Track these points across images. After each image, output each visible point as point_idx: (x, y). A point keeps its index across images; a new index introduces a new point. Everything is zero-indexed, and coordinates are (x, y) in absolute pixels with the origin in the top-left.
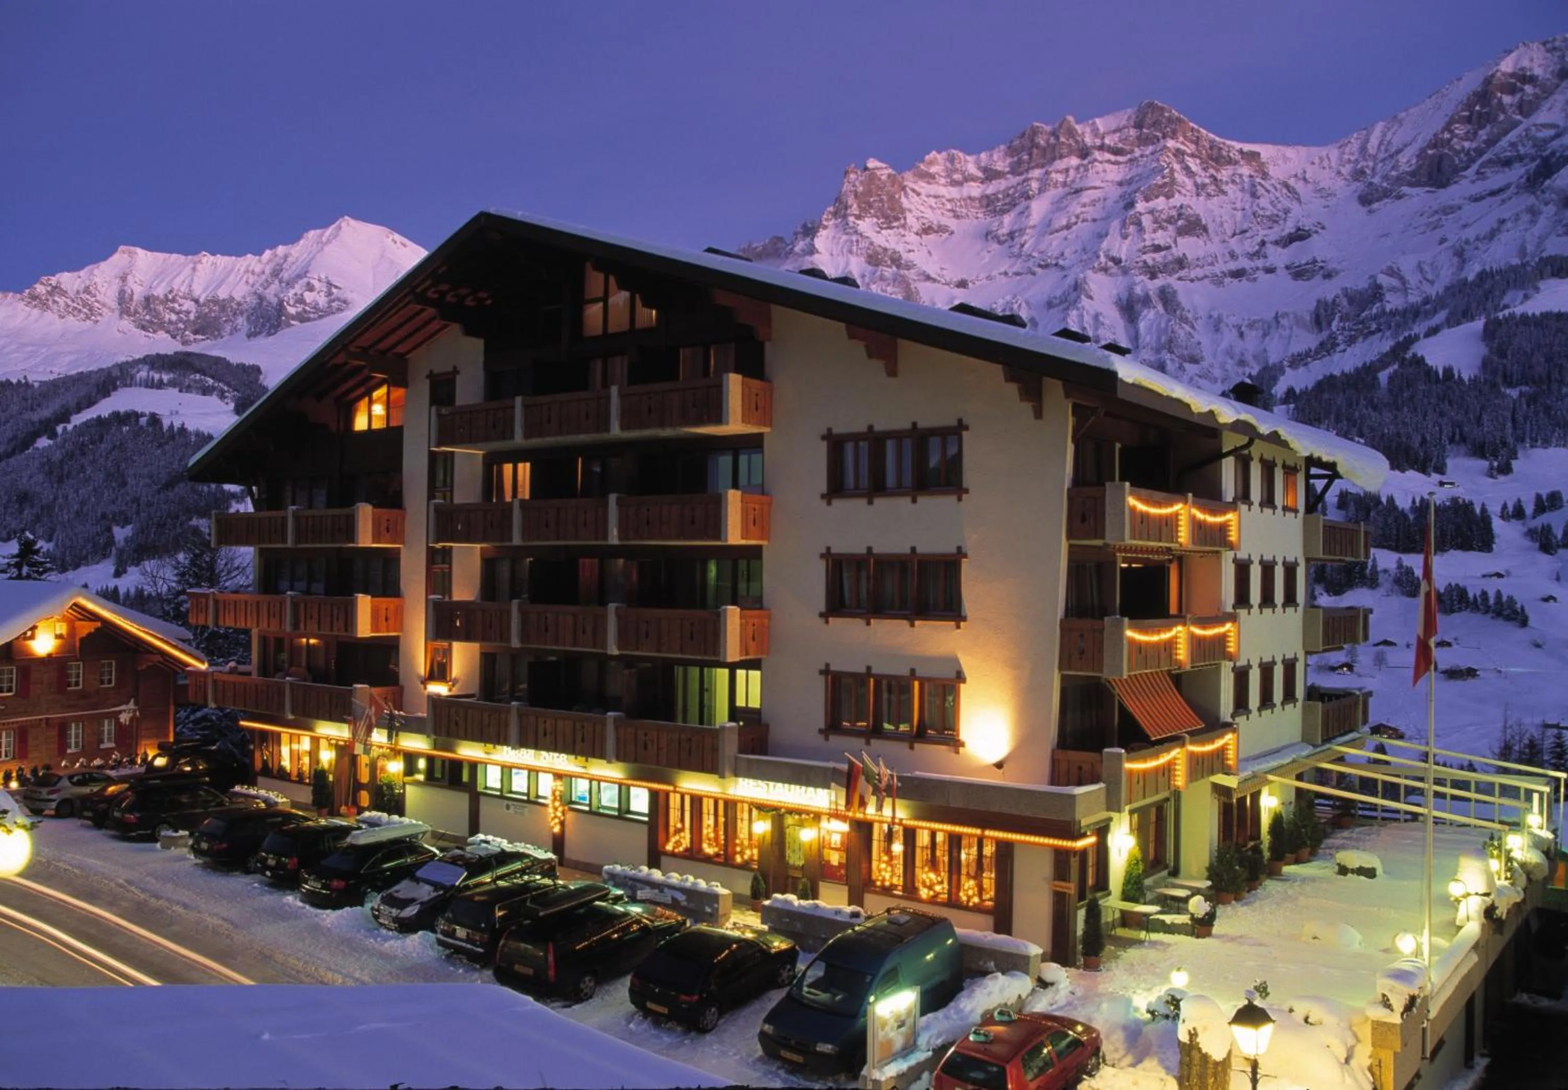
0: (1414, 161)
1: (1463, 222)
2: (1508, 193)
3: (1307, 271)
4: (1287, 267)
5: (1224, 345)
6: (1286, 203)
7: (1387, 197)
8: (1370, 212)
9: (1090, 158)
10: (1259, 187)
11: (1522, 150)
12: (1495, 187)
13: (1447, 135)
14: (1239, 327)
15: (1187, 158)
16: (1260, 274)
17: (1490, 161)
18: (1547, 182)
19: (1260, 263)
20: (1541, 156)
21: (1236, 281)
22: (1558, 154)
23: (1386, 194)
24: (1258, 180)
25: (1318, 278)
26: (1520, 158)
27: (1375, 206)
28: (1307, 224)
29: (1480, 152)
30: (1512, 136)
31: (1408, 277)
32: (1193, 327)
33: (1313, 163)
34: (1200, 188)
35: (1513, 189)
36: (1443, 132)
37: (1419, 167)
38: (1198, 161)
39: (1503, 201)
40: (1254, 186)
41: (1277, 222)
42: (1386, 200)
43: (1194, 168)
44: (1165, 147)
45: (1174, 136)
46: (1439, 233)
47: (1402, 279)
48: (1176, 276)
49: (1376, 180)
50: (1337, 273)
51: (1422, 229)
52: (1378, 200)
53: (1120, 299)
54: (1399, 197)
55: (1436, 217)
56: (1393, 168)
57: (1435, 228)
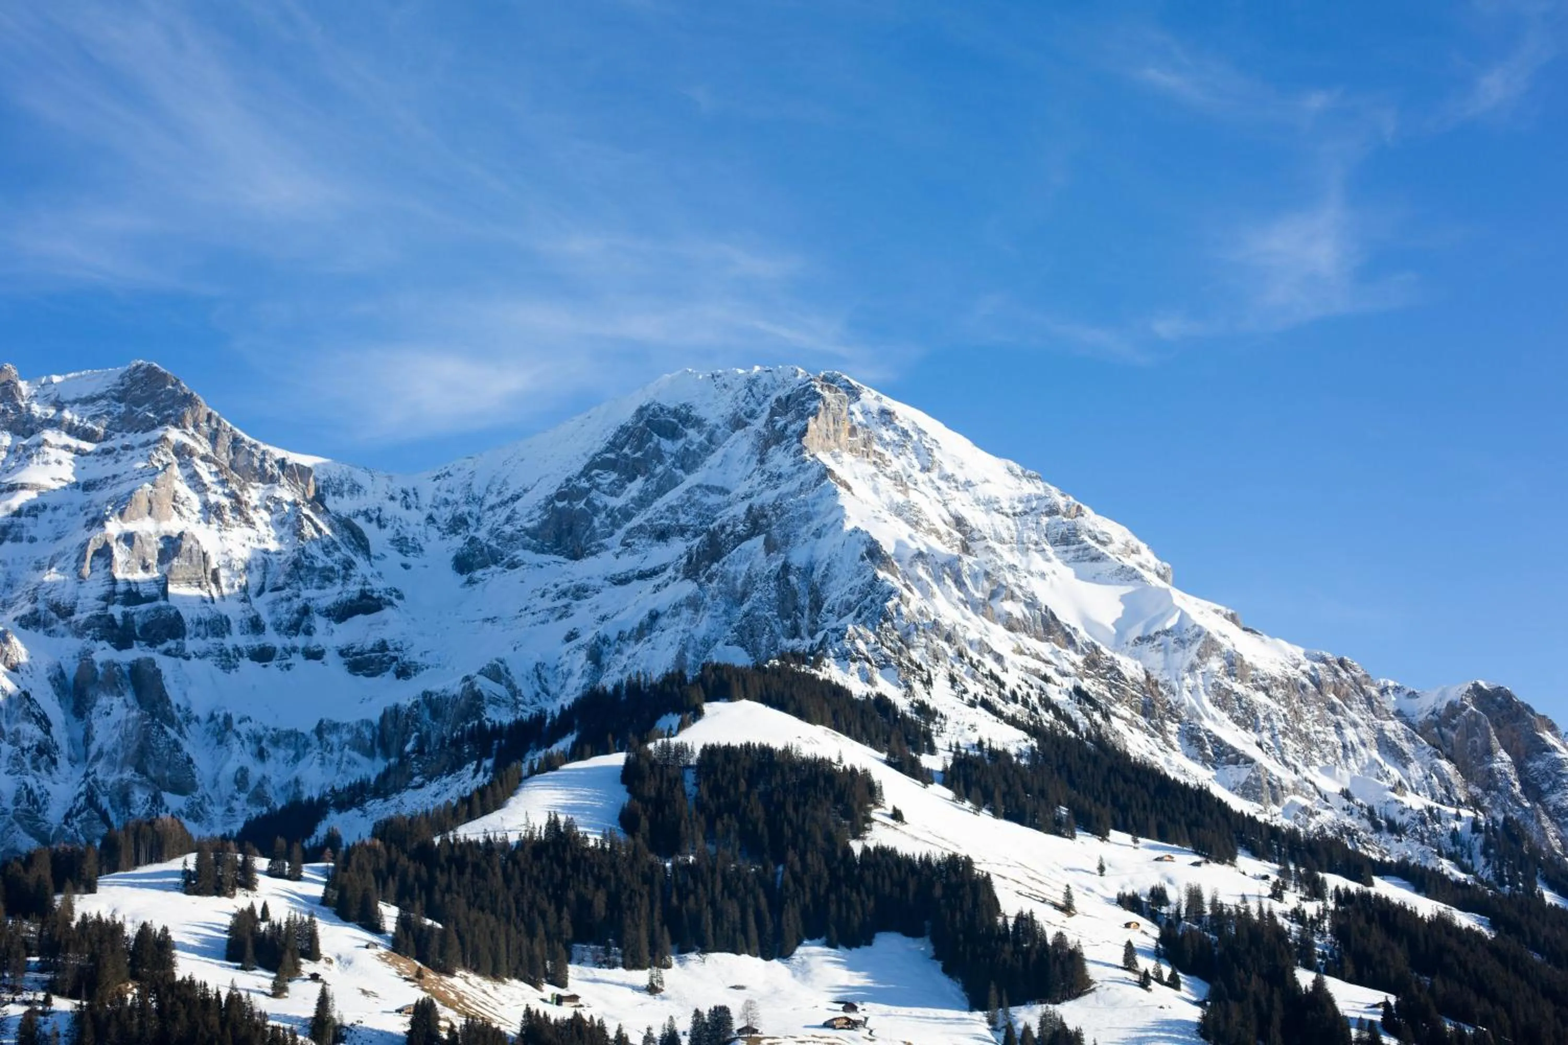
0: (537, 514)
1: (602, 612)
2: (665, 576)
3: (371, 661)
4: (342, 653)
5: (231, 768)
6: (346, 552)
7: (496, 562)
8: (471, 582)
9: (34, 439)
10: (305, 521)
11: (683, 519)
12: (647, 566)
13: (584, 484)
14: (258, 739)
15: (196, 460)
16: (297, 659)
17: (640, 528)
18: (715, 566)
19: (300, 641)
20: (708, 530)
21: (257, 665)
22: (729, 529)
23: (494, 558)
24: (306, 511)
25: (389, 675)
26: (682, 531)
27: (478, 574)
28: (378, 586)
29: (627, 515)
30: (672, 497)
31: (519, 684)
32: (180, 732)
33: (392, 498)
34: (211, 511)
35: (670, 572)
36: (579, 478)
37: (545, 524)
38: (214, 468)
39: (657, 588)
40: (299, 519)
41: (330, 580)
42: (493, 568)
43: (207, 478)
44: (164, 439)
45: (179, 423)
46: (566, 625)
47: (510, 685)
48: (162, 647)
49: (482, 535)
50: (418, 669)
51: (541, 616)
52: (485, 565)
53: (62, 674)
54: (513, 565)
55: (564, 601)
56: (509, 520)
57: (560, 617)
